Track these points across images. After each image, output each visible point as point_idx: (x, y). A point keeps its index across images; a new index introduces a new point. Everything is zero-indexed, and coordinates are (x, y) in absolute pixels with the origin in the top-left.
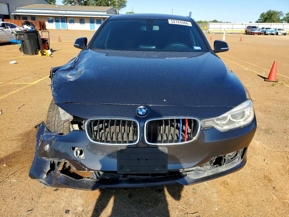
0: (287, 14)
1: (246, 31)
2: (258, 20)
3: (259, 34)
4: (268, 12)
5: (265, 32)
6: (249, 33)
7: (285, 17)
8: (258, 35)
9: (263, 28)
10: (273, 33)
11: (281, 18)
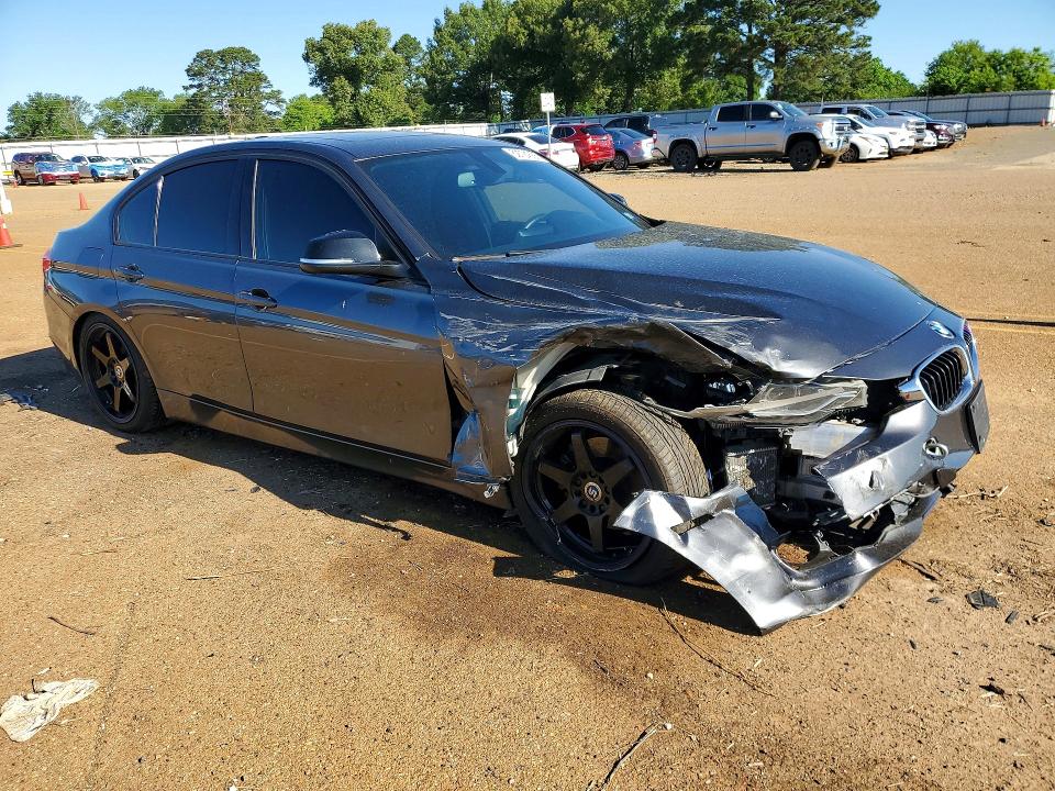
0: (101, 107)
1: (17, 173)
2: (6, 132)
3: (74, 180)
4: (32, 100)
5: (93, 172)
6: (37, 179)
7: (96, 118)
8: (73, 183)
9: (77, 159)
10: (121, 172)
11: (87, 120)
